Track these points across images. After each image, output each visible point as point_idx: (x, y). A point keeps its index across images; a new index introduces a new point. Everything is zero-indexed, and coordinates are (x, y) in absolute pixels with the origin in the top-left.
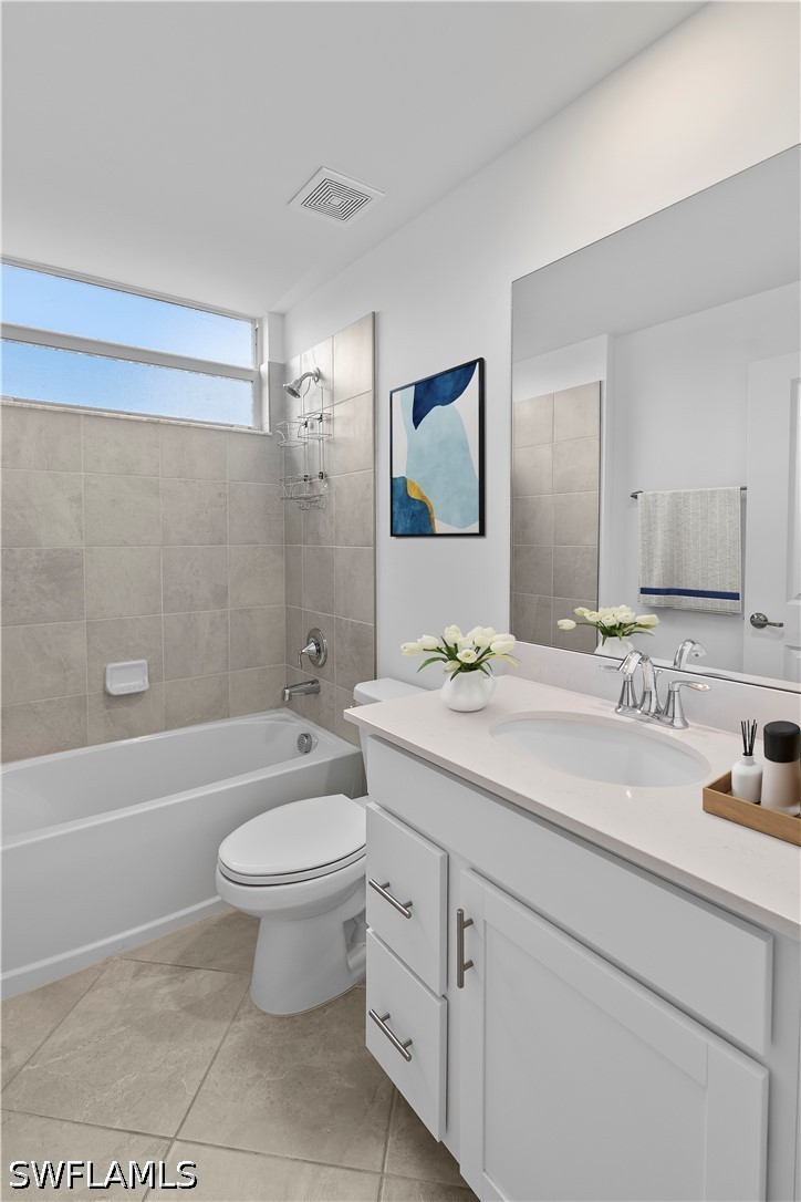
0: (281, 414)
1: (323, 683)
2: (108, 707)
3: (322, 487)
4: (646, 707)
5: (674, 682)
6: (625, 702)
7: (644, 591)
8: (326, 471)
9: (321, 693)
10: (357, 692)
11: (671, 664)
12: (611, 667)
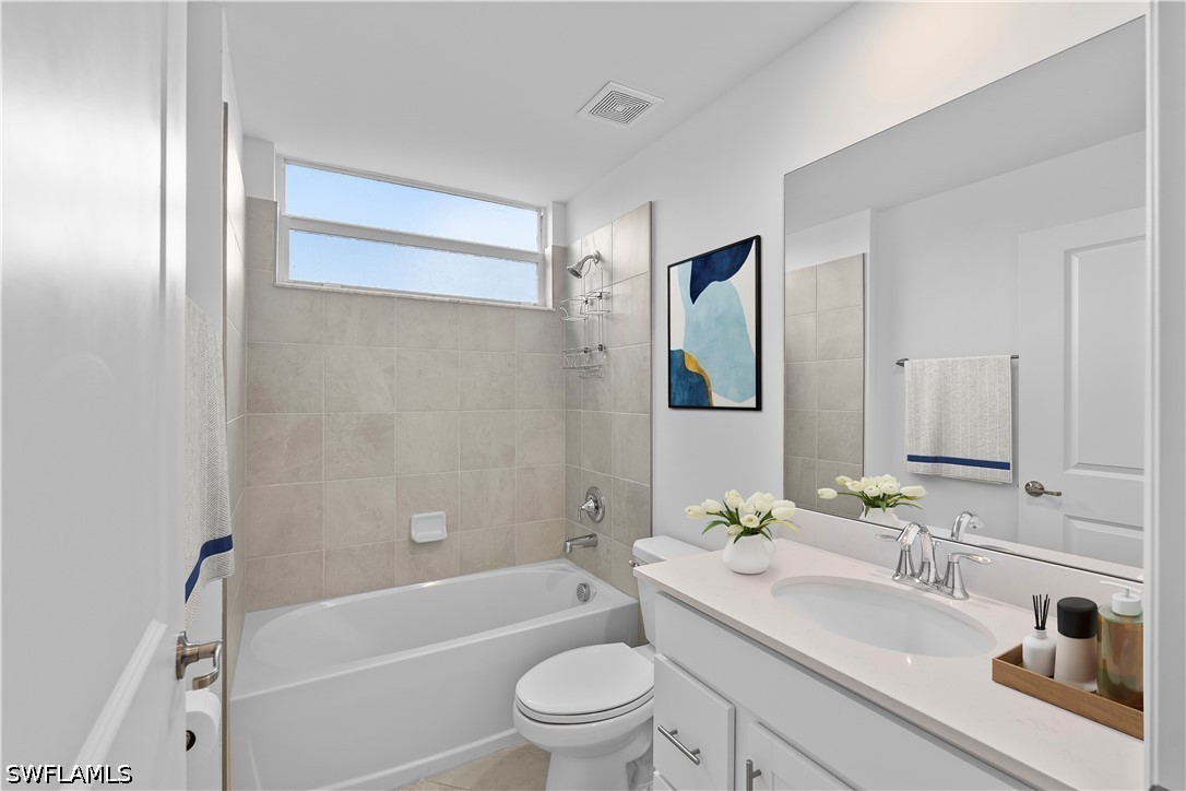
0: (563, 292)
1: (600, 537)
2: (412, 553)
3: (600, 357)
4: (924, 576)
5: (954, 554)
6: (903, 571)
7: (911, 458)
8: (605, 344)
9: (599, 546)
10: (637, 548)
11: (949, 537)
12: (887, 536)
